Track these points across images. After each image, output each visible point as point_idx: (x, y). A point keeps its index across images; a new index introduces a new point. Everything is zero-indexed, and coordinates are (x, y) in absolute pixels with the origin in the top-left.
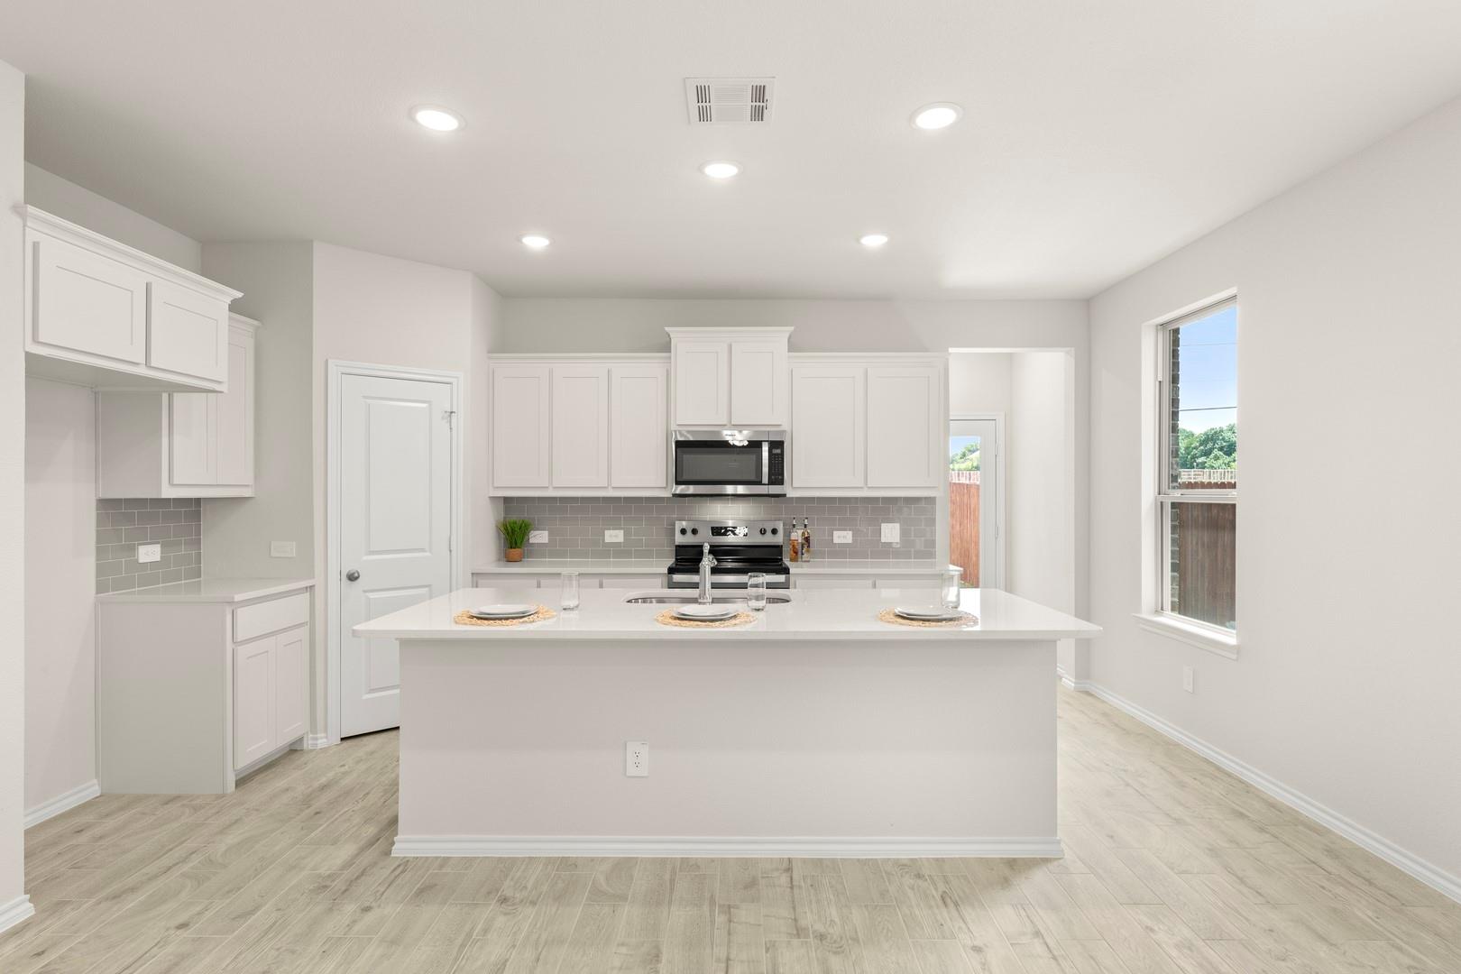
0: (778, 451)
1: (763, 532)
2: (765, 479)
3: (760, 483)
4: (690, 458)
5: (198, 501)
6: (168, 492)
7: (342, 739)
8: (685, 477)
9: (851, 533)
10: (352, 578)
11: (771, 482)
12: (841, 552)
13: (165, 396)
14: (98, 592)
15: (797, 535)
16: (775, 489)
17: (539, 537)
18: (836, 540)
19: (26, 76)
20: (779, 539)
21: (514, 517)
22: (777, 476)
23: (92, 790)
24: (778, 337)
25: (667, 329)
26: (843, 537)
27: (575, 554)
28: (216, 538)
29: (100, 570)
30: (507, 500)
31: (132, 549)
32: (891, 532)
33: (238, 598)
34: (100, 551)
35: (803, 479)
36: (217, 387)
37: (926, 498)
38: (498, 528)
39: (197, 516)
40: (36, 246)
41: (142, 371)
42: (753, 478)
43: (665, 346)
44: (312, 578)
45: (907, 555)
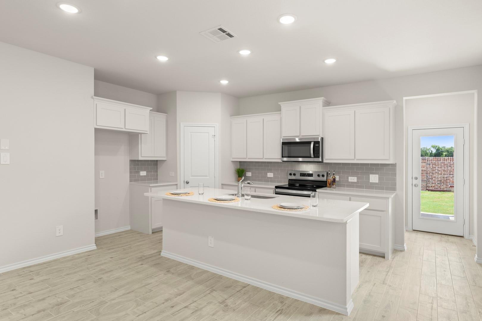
0: (317, 145)
1: (319, 176)
2: (312, 156)
3: (310, 157)
4: (287, 148)
5: (157, 161)
6: (140, 158)
8: (285, 155)
9: (356, 178)
10: (187, 183)
11: (315, 157)
12: (352, 185)
14: (130, 182)
15: (331, 178)
16: (316, 160)
17: (249, 174)
18: (350, 180)
19: (94, 68)
20: (324, 179)
21: (241, 167)
22: (317, 154)
23: (128, 228)
24: (319, 101)
25: (279, 103)
26: (353, 179)
27: (259, 180)
29: (130, 177)
30: (240, 162)
31: (138, 172)
32: (374, 178)
33: (151, 185)
34: (131, 172)
35: (329, 155)
36: (146, 132)
37: (391, 164)
38: (235, 170)
39: (157, 165)
40: (96, 104)
41: (124, 130)
42: (309, 155)
43: (279, 109)
44: (177, 182)
45: (382, 189)
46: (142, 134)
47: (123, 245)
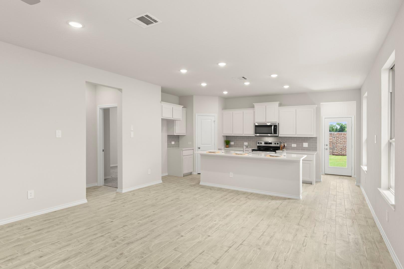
0: (276, 127)
1: (275, 144)
2: (273, 133)
3: (272, 134)
4: (258, 128)
5: (179, 135)
6: (175, 134)
7: (198, 174)
8: (257, 132)
9: (296, 145)
10: (199, 148)
11: (274, 133)
12: (294, 149)
13: (175, 121)
14: (167, 148)
15: (282, 145)
16: (275, 135)
17: (232, 143)
18: (292, 146)
19: (161, 87)
20: (279, 145)
21: (228, 140)
22: (275, 132)
23: (167, 174)
24: (277, 103)
25: (253, 104)
26: (294, 145)
27: (239, 147)
28: (181, 141)
29: (168, 145)
30: (226, 136)
31: (171, 142)
32: (305, 145)
33: (183, 149)
34: (168, 142)
35: (282, 132)
36: (180, 120)
37: (315, 137)
38: (224, 141)
39: (179, 138)
40: (162, 106)
41: (172, 119)
42: (271, 133)
43: (253, 107)
44: (193, 148)
45: (310, 150)
46: (176, 121)
47: (175, 181)
